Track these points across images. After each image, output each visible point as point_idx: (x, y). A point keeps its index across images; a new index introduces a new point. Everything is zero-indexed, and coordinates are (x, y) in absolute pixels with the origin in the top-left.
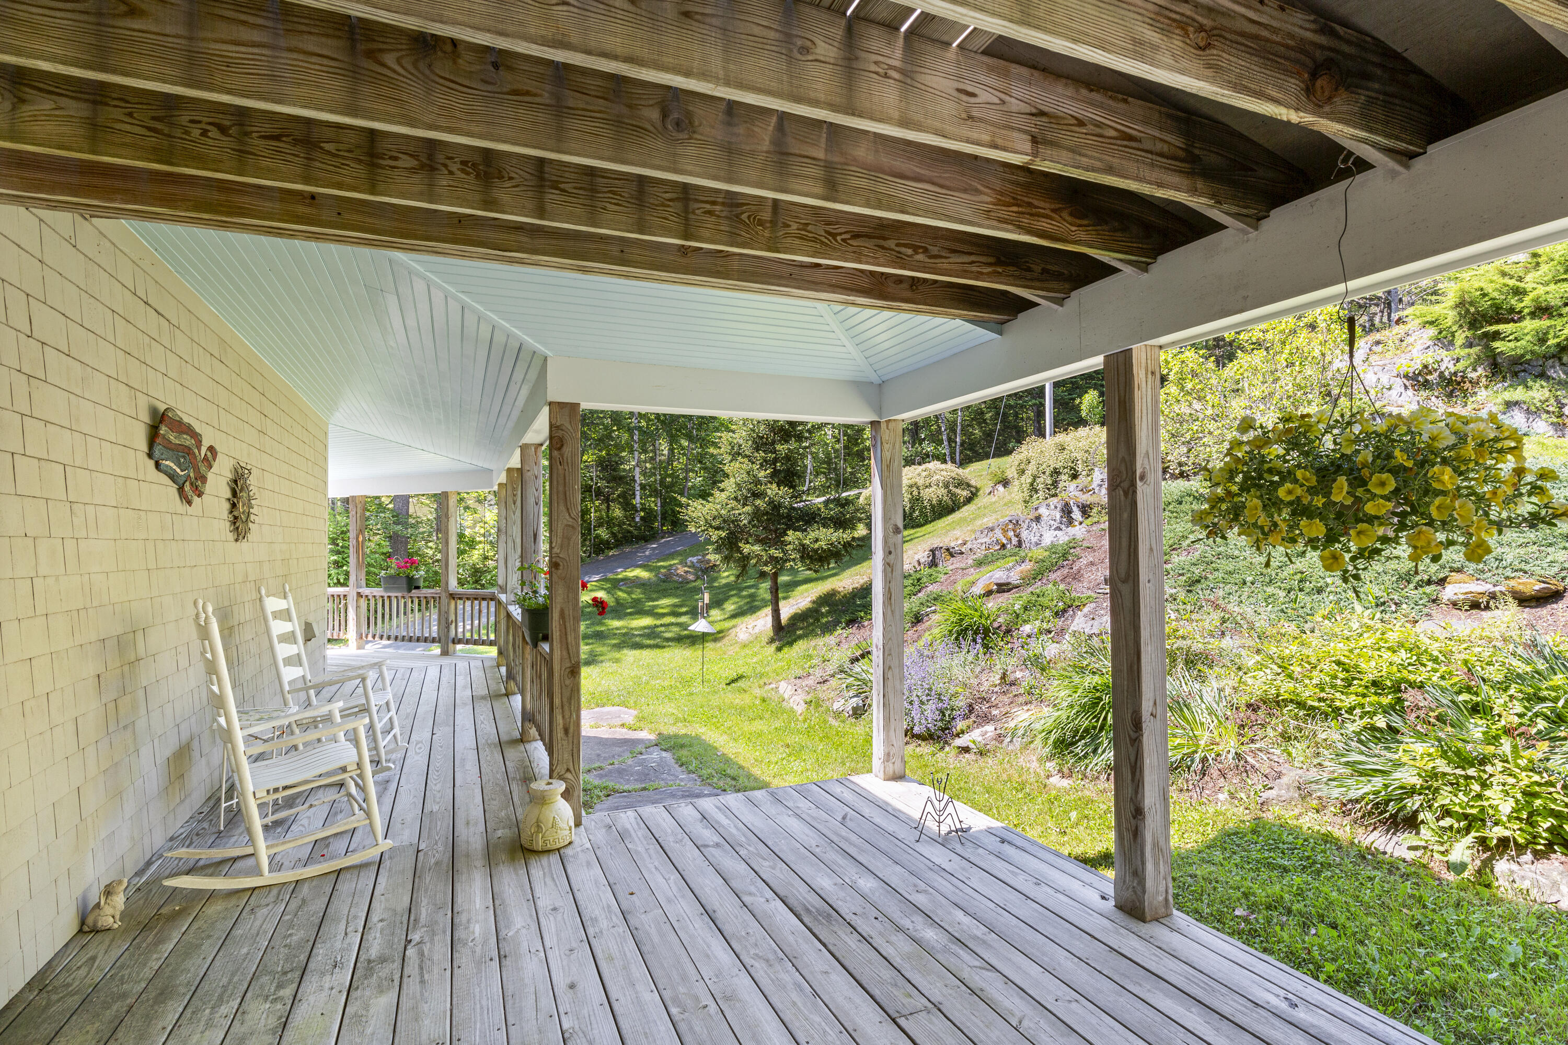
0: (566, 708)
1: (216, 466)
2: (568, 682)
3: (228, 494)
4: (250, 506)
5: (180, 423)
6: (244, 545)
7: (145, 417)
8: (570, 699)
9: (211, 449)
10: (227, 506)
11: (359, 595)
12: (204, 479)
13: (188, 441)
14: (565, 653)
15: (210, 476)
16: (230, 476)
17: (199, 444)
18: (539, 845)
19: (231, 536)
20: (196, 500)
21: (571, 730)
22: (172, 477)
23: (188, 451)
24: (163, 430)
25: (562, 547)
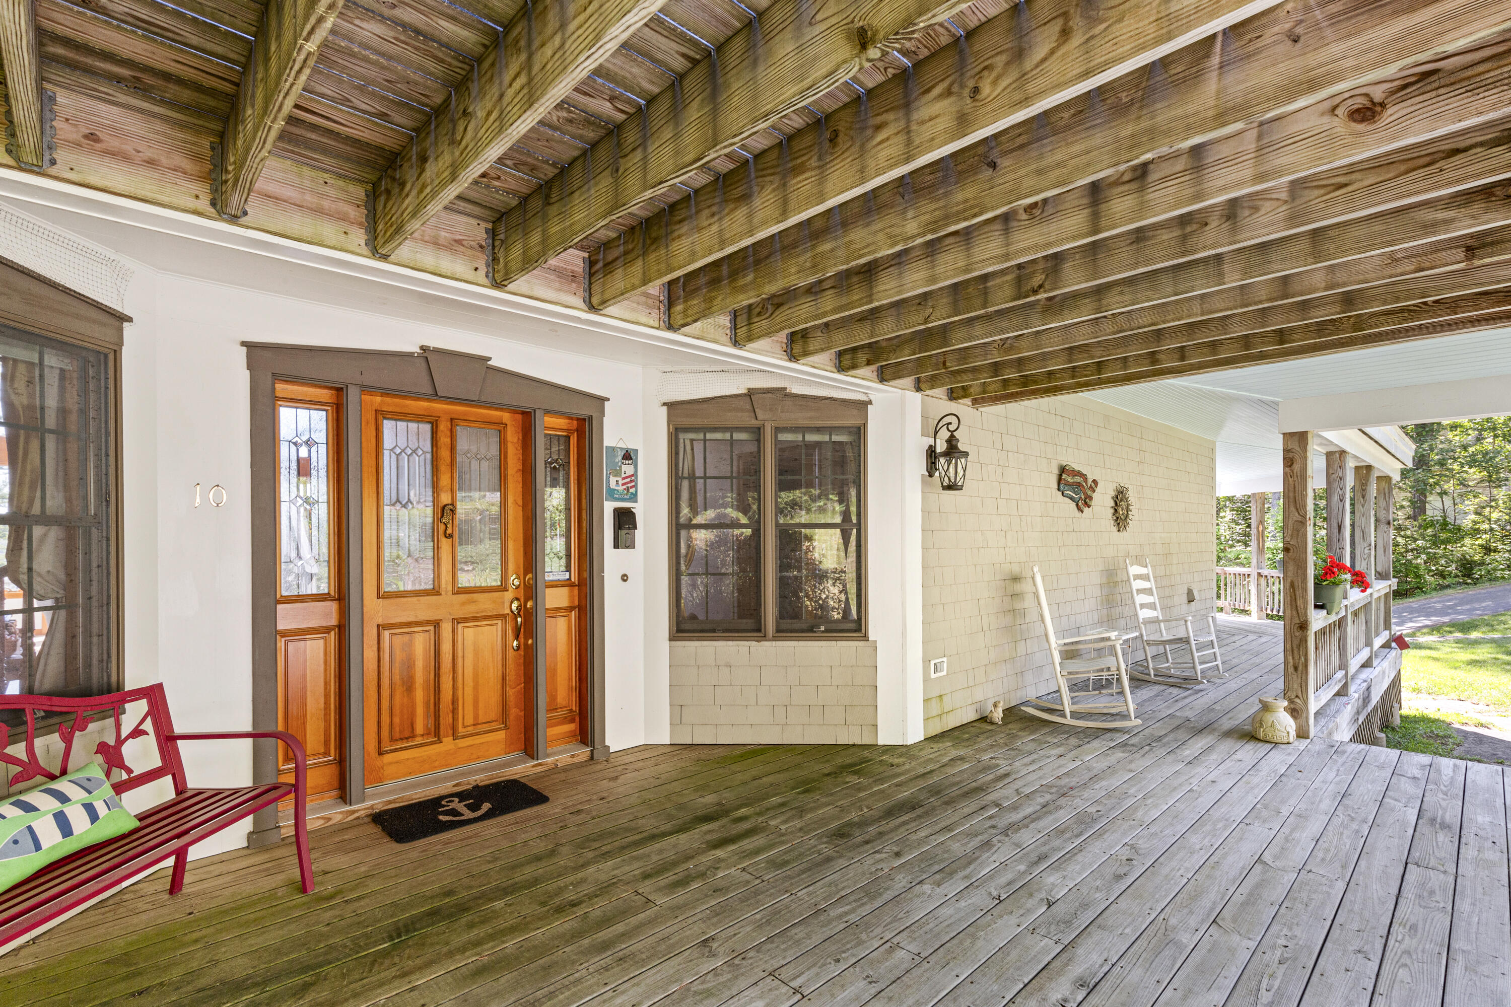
0: (1296, 652)
1: (1098, 490)
2: (1297, 634)
3: (1113, 504)
4: (1128, 510)
5: (1073, 471)
6: (1123, 534)
7: (1056, 471)
8: (1299, 646)
9: (1094, 481)
10: (1112, 511)
11: (1260, 575)
12: (1091, 498)
13: (1078, 479)
14: (1294, 613)
15: (1095, 495)
16: (1113, 494)
17: (1086, 480)
18: (1261, 736)
19: (1115, 529)
20: (1086, 509)
21: (1300, 668)
22: (1072, 499)
23: (1079, 485)
24: (1064, 476)
25: (1292, 536)
